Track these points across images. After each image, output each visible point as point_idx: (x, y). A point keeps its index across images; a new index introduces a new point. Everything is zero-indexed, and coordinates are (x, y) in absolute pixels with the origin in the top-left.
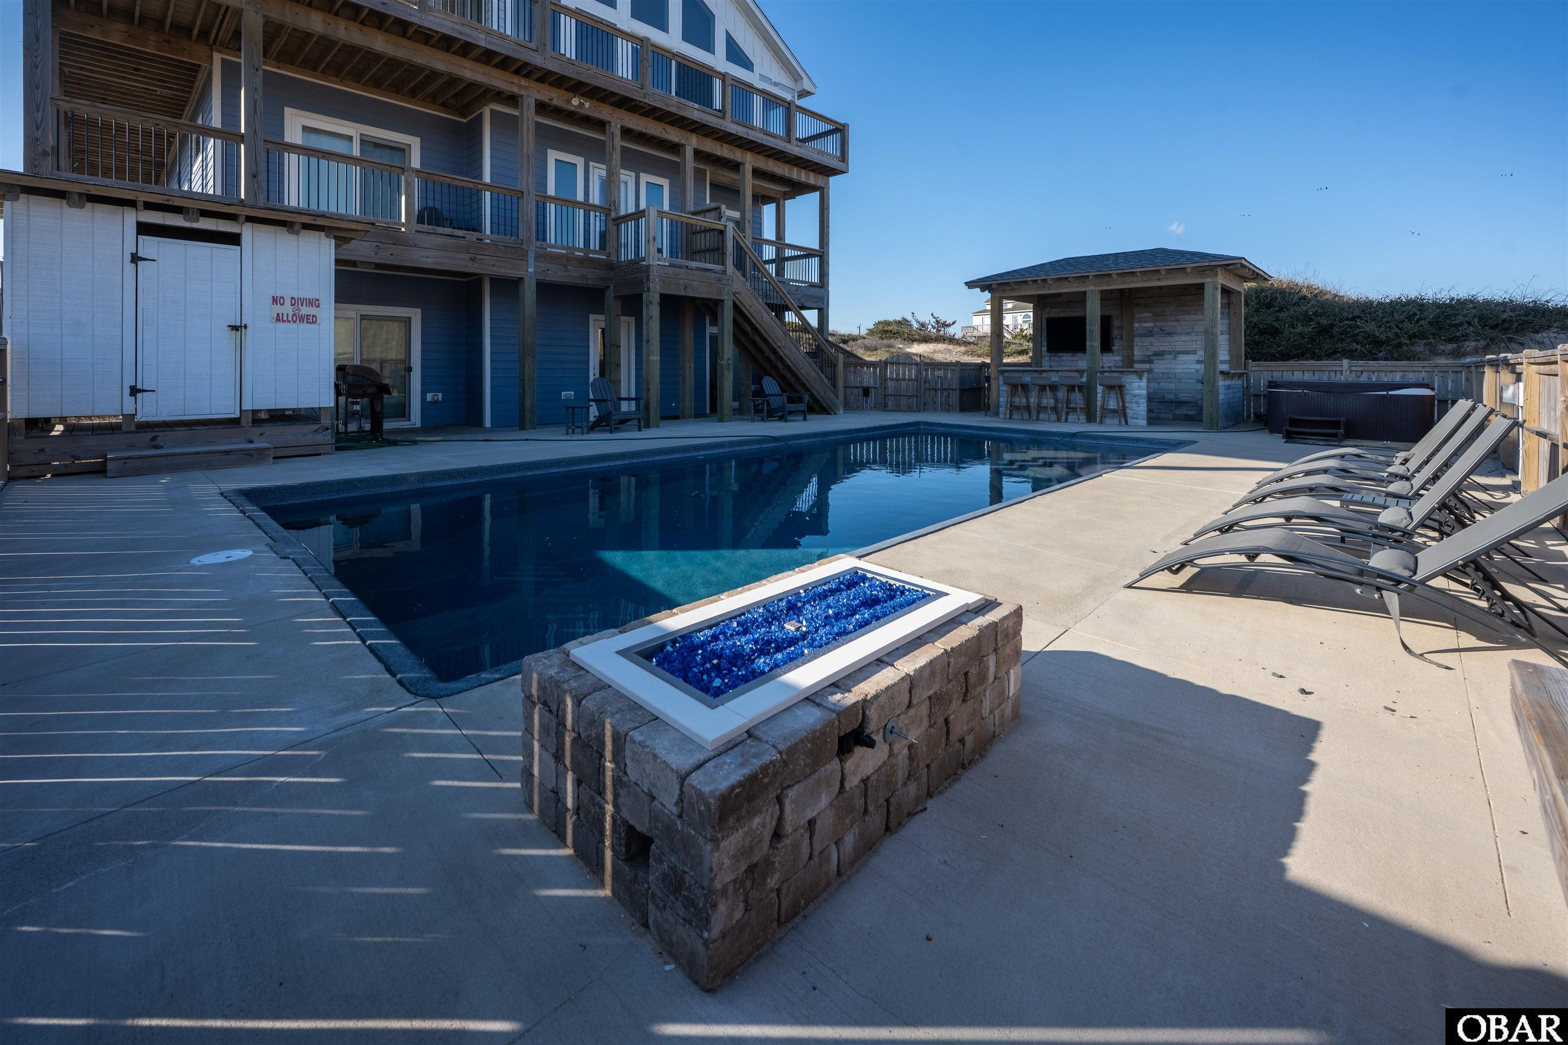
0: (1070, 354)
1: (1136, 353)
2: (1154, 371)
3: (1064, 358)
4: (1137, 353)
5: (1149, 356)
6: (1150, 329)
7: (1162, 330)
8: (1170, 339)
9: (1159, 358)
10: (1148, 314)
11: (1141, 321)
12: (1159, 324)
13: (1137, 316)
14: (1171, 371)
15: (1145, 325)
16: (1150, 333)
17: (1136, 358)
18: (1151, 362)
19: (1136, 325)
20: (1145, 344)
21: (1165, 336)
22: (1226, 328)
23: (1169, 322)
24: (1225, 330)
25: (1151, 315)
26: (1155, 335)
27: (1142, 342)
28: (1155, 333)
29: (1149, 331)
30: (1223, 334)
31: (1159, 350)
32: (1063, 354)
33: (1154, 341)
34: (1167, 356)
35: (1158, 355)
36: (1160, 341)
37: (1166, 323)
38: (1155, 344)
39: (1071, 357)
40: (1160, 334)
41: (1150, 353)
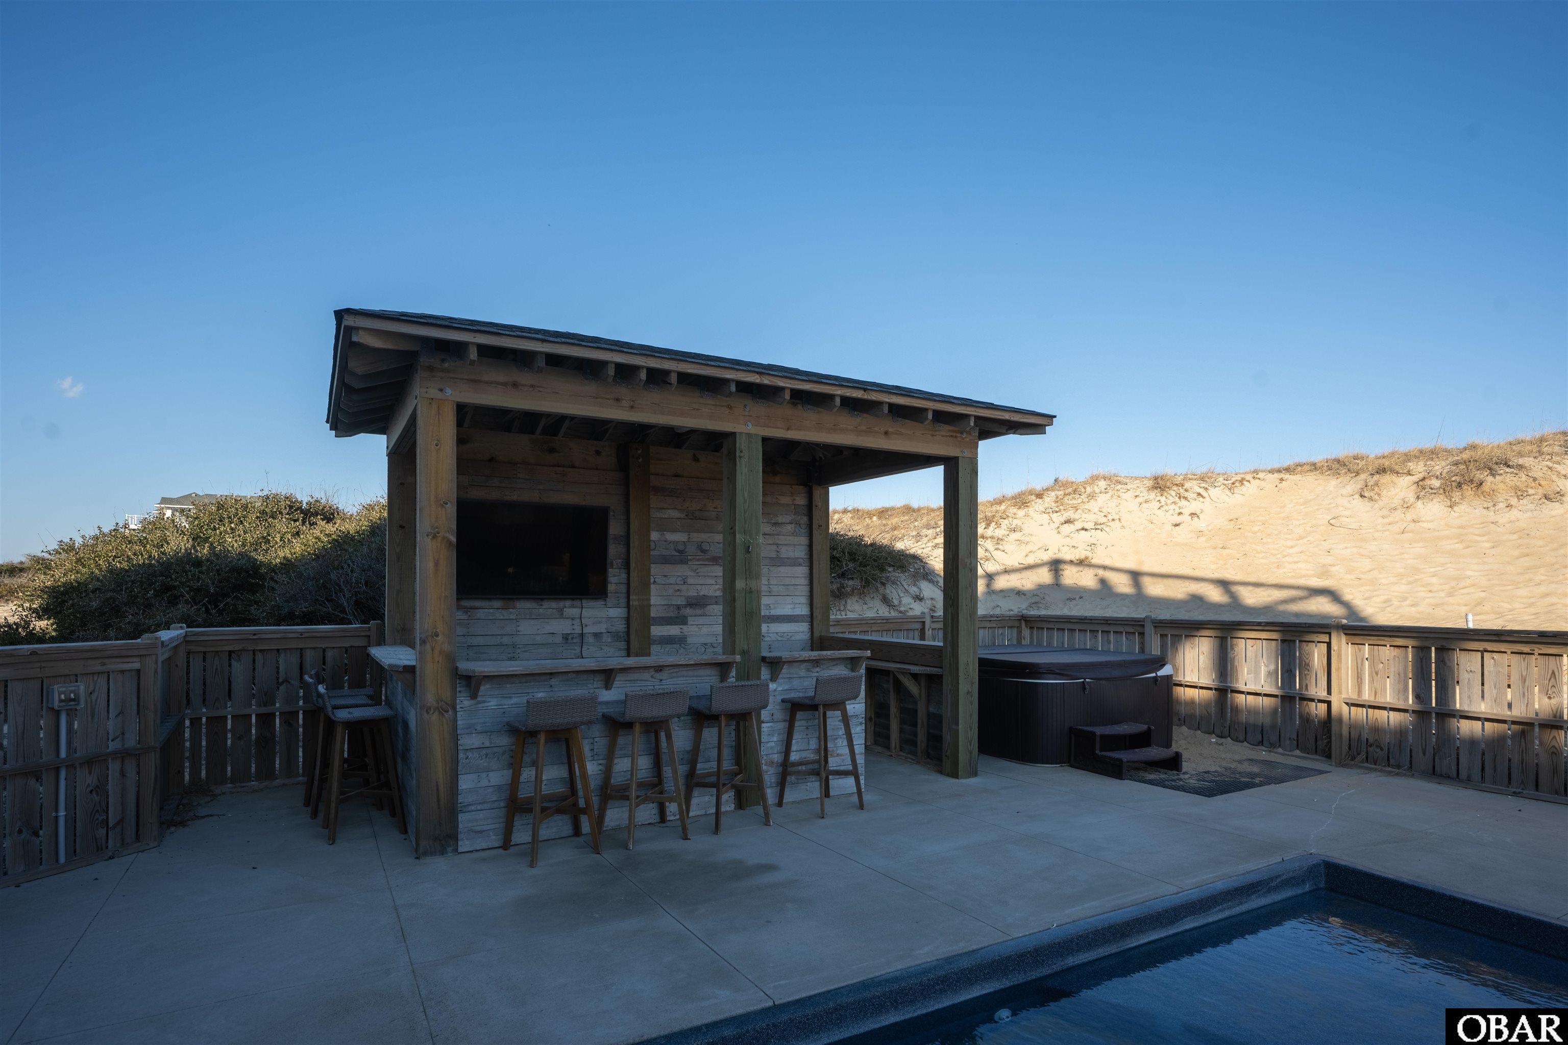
0: (497, 604)
1: (654, 600)
2: (689, 640)
3: (481, 614)
4: (657, 600)
5: (678, 607)
6: (681, 548)
7: (704, 551)
8: (715, 571)
9: (698, 612)
10: (675, 514)
11: (664, 527)
12: (698, 537)
13: (655, 514)
15: (672, 537)
16: (680, 557)
17: (653, 613)
18: (682, 621)
19: (654, 536)
20: (672, 580)
21: (707, 563)
22: (803, 553)
23: (712, 534)
24: (803, 556)
25: (683, 516)
26: (691, 560)
27: (665, 576)
28: (689, 557)
29: (679, 551)
30: (800, 565)
31: (695, 594)
32: (478, 603)
33: (689, 573)
34: (709, 607)
35: (696, 605)
36: (700, 574)
37: (709, 535)
38: (690, 581)
39: (500, 611)
40: (698, 560)
41: (680, 601)
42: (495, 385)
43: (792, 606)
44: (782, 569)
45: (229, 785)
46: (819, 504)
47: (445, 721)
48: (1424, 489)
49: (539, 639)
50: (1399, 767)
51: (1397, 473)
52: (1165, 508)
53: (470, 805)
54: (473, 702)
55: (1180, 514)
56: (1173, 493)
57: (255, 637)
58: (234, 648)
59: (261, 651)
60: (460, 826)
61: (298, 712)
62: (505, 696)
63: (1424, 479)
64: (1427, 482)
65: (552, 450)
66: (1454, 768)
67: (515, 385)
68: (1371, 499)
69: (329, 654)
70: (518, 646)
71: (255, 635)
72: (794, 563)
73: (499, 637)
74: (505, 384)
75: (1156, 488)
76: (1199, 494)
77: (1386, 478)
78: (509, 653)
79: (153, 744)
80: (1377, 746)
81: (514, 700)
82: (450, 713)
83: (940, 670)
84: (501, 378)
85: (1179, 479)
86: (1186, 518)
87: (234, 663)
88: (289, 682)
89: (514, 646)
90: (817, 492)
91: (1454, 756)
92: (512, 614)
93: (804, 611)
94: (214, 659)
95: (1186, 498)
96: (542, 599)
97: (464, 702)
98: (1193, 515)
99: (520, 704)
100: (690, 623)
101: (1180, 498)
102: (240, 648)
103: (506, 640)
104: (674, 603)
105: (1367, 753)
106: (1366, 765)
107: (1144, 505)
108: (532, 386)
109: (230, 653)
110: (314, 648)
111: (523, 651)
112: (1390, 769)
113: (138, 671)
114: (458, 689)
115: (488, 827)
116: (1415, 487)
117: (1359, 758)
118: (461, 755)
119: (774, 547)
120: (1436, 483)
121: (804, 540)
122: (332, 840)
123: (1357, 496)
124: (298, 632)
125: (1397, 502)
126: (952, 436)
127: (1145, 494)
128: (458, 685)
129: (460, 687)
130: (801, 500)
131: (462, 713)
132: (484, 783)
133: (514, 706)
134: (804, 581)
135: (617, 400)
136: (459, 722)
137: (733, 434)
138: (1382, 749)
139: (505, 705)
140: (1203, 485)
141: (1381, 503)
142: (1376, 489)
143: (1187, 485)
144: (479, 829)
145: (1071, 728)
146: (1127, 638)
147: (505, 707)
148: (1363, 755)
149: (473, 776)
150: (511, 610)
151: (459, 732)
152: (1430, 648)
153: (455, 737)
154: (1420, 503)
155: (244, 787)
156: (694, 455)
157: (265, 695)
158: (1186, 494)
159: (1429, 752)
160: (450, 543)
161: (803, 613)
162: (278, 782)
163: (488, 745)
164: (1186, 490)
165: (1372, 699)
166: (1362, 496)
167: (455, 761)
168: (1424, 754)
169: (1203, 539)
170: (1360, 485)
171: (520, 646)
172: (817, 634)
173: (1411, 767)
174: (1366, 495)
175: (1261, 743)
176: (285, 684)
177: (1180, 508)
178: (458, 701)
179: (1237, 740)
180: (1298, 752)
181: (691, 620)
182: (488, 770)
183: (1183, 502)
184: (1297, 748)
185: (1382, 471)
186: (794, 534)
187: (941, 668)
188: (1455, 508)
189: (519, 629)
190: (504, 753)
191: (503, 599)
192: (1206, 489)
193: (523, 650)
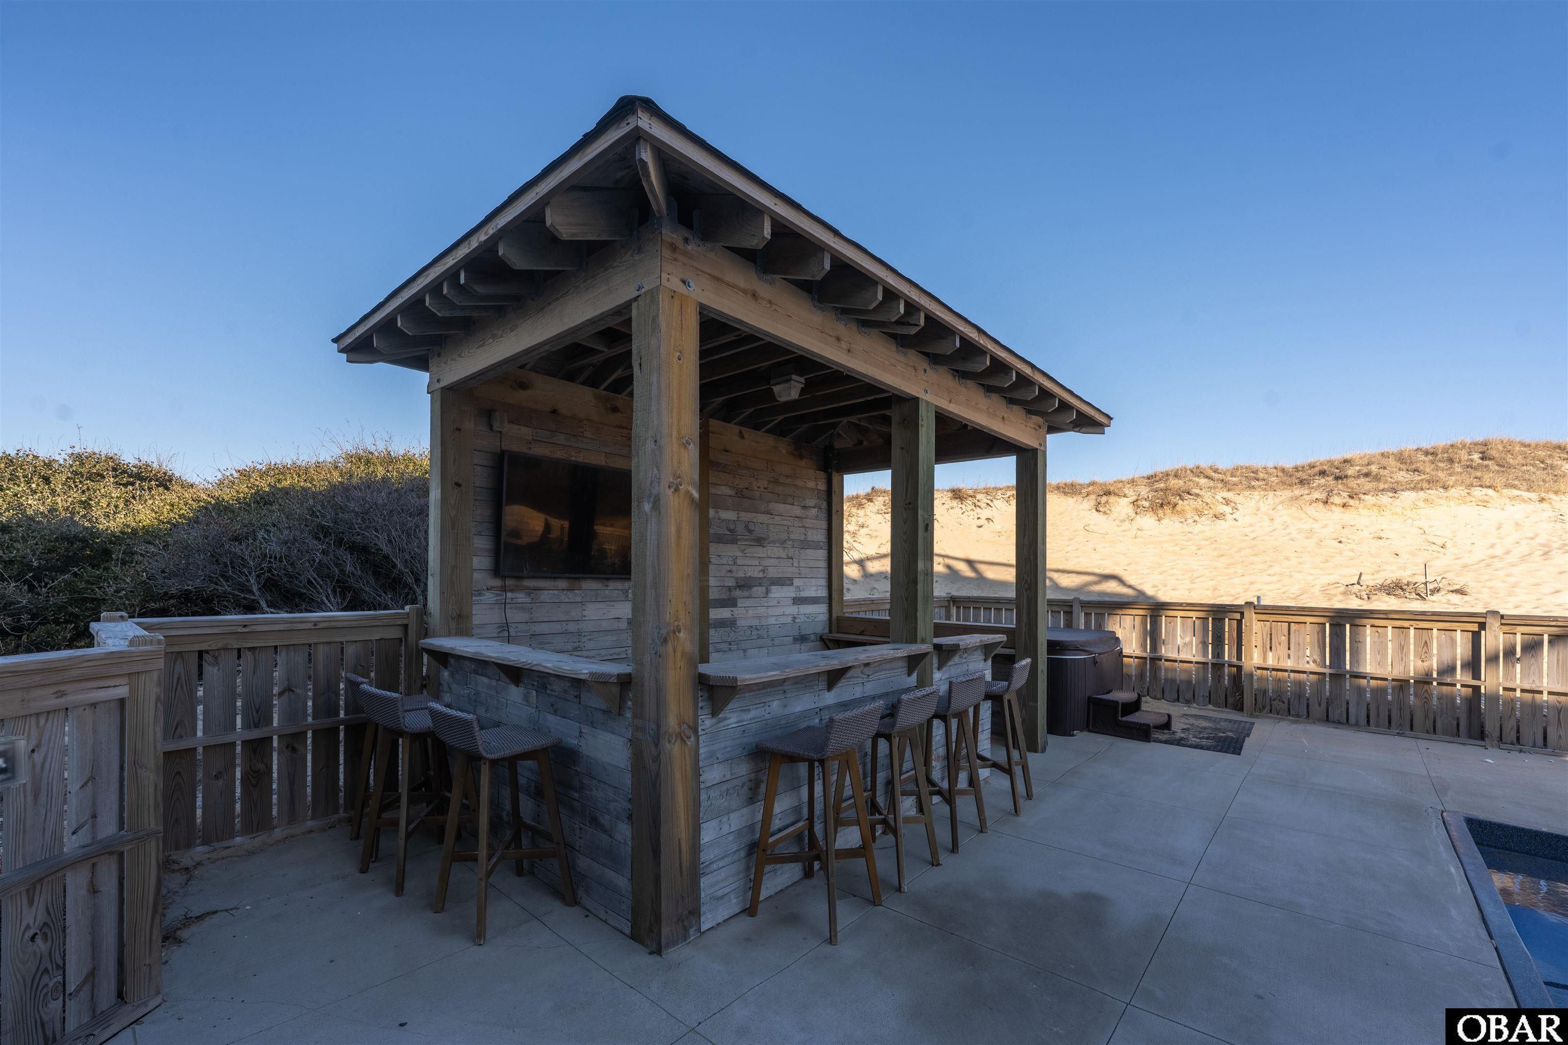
0: (562, 584)
1: (712, 581)
2: (739, 623)
3: (545, 596)
4: (714, 582)
5: (730, 589)
6: (732, 526)
7: (750, 531)
8: (760, 552)
9: (746, 594)
10: (726, 491)
12: (745, 516)
14: (764, 622)
15: (725, 514)
16: (731, 536)
17: (712, 596)
18: (732, 602)
20: (724, 561)
21: (753, 544)
22: (824, 537)
23: (758, 515)
24: (823, 540)
25: (733, 493)
26: (740, 540)
27: (719, 556)
28: (739, 537)
29: (730, 530)
30: (821, 548)
31: (743, 575)
32: (541, 583)
33: (739, 554)
34: (755, 589)
35: (744, 586)
36: (746, 555)
37: (755, 515)
38: (739, 562)
39: (565, 592)
40: (746, 540)
41: (731, 583)
42: (736, 290)
43: (815, 588)
44: (808, 551)
45: (200, 849)
46: (837, 490)
47: (687, 750)
48: (1139, 507)
49: (605, 625)
50: (1298, 716)
51: (1118, 495)
52: (966, 513)
53: (712, 863)
54: (714, 720)
55: (979, 518)
56: (970, 503)
57: (244, 630)
58: (209, 646)
59: (250, 649)
60: (703, 895)
61: (306, 733)
62: (744, 708)
63: (1137, 500)
64: (1139, 503)
65: (615, 410)
66: (1345, 715)
67: (755, 296)
68: (1105, 513)
69: (350, 650)
70: (583, 634)
71: (245, 626)
72: (816, 546)
73: (564, 624)
74: (745, 292)
75: (956, 498)
76: (988, 504)
77: (1112, 499)
78: (575, 642)
79: (153, 825)
80: (1279, 700)
81: (753, 714)
82: (692, 738)
83: (1013, 651)
84: (742, 284)
85: (970, 492)
86: (982, 522)
87: (207, 669)
88: (293, 691)
89: (580, 633)
90: (835, 477)
91: (1344, 709)
92: (577, 596)
93: (823, 593)
94: (174, 663)
95: (979, 507)
96: (608, 579)
97: (706, 722)
98: (988, 519)
99: (757, 718)
100: (739, 605)
101: (975, 506)
102: (220, 646)
103: (572, 627)
104: (726, 584)
105: (1271, 706)
106: (1270, 715)
107: (950, 510)
108: (770, 302)
109: (201, 653)
110: (329, 643)
111: (589, 640)
112: (1291, 718)
113: (122, 701)
114: (700, 705)
115: (726, 890)
116: (1131, 506)
117: (1265, 711)
118: (703, 796)
119: (803, 530)
120: (1146, 504)
121: (824, 524)
122: (478, 936)
123: (1094, 511)
124: (311, 622)
125: (1123, 516)
126: (1034, 429)
127: (949, 501)
128: (700, 699)
129: (702, 701)
130: (822, 486)
131: (704, 737)
132: (726, 829)
133: (753, 721)
134: (823, 564)
135: (838, 339)
136: (701, 751)
137: (916, 400)
138: (1283, 702)
139: (744, 721)
140: (989, 498)
141: (1113, 516)
142: (1108, 506)
143: (979, 496)
144: (720, 893)
145: (1088, 697)
146: (1052, 616)
147: (745, 723)
148: (1268, 708)
149: (714, 823)
150: (577, 591)
151: (701, 764)
152: (1345, 626)
153: (697, 772)
154: (1138, 517)
155: (227, 848)
156: (741, 431)
157: (257, 711)
158: (979, 504)
159: (1324, 705)
160: (692, 499)
161: (824, 595)
162: (278, 833)
163: (728, 777)
164: (978, 501)
165: (1276, 664)
166: (1097, 510)
167: (697, 803)
168: (1320, 705)
169: (1003, 538)
170: (1093, 503)
171: (586, 634)
172: (834, 616)
173: (1308, 716)
174: (1101, 509)
175: (1178, 700)
176: (287, 693)
177: (977, 514)
178: (700, 721)
179: (1155, 698)
180: (1211, 707)
181: (740, 603)
182: (729, 811)
183: (978, 510)
184: (1210, 702)
185: (1108, 493)
186: (817, 518)
187: (1014, 648)
188: (1162, 522)
189: (585, 613)
190: (743, 786)
191: (569, 578)
192: (992, 501)
193: (589, 637)
